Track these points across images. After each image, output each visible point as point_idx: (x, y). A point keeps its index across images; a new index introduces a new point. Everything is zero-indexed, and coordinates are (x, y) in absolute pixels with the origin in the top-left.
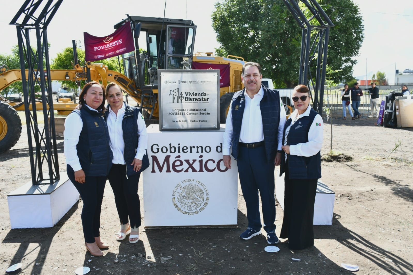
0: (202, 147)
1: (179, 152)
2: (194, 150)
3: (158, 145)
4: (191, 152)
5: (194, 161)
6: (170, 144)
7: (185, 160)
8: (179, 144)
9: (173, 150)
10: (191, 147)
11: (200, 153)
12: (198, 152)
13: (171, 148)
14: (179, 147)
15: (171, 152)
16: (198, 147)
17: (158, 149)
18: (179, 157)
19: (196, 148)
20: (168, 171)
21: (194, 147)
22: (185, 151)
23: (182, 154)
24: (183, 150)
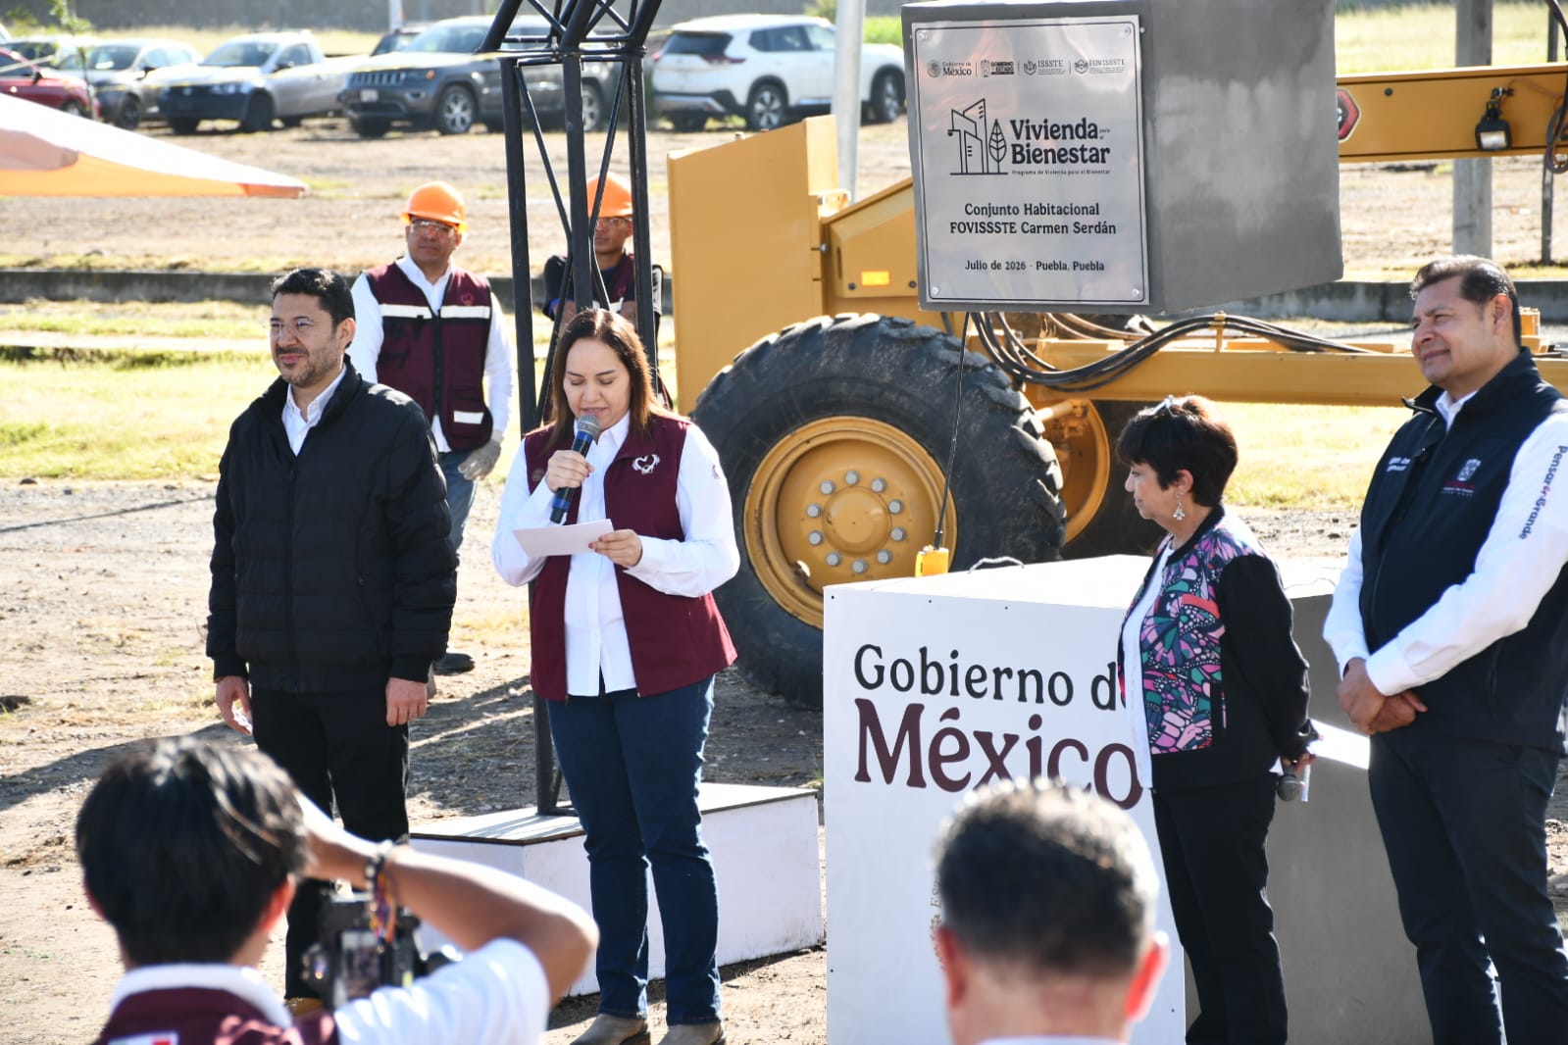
0: (1036, 674)
1: (955, 692)
2: (1010, 686)
3: (878, 650)
4: (998, 696)
5: (1011, 740)
6: (923, 651)
7: (978, 735)
8: (954, 654)
9: (932, 675)
10: (998, 673)
11: (1031, 707)
12: (1022, 698)
13: (925, 668)
14: (954, 668)
15: (925, 689)
16: (1022, 675)
17: (880, 669)
18: (953, 713)
19: (1016, 677)
20: (916, 780)
21: (1009, 672)
22: (978, 688)
23: (963, 701)
24: (969, 682)
